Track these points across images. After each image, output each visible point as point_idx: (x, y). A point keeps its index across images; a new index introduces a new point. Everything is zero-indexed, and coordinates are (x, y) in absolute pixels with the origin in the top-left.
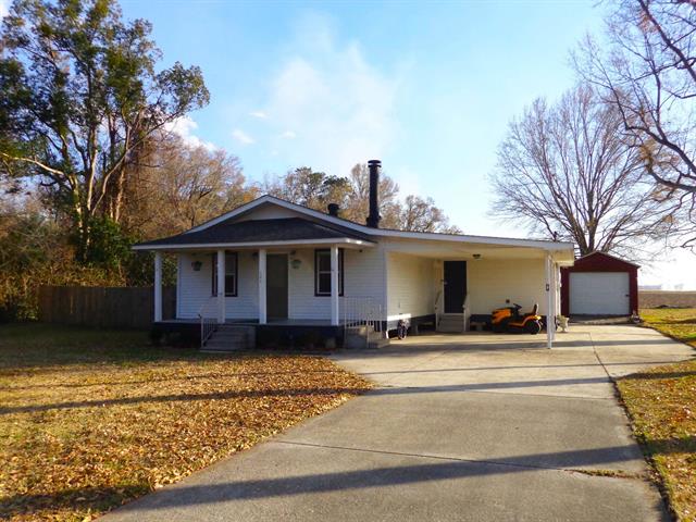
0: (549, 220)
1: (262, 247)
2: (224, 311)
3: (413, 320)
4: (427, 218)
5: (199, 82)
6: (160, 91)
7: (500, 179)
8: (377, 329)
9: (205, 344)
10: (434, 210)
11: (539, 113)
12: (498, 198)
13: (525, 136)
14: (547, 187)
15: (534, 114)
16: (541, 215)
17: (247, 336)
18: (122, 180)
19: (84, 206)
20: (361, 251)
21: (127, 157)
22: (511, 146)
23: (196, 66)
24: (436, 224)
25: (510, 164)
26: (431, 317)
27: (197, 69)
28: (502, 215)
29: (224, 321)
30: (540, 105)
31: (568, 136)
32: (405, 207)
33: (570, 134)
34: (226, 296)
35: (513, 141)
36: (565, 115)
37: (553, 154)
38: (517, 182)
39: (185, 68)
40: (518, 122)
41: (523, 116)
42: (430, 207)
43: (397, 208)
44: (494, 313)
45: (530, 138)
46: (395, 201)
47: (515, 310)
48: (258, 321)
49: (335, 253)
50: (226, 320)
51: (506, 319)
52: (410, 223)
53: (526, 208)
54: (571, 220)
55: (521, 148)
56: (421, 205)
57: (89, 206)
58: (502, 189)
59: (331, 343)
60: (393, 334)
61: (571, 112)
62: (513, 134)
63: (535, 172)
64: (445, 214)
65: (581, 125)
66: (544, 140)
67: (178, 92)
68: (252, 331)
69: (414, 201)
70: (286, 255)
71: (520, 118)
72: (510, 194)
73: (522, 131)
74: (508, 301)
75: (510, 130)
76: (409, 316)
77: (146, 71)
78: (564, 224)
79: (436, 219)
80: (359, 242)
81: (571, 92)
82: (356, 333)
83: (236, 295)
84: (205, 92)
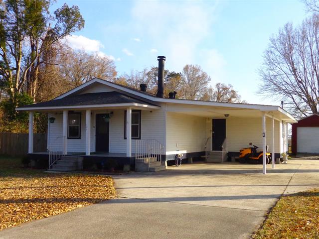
0: (294, 96)
1: (88, 108)
2: (66, 147)
3: (188, 155)
4: (228, 96)
5: (78, 15)
6: (57, 20)
7: (265, 71)
8: (158, 160)
9: (51, 167)
10: (233, 91)
11: (288, 32)
12: (263, 83)
13: (280, 47)
14: (293, 76)
15: (285, 33)
16: (290, 94)
17: (76, 163)
18: (37, 72)
19: (15, 87)
20: (151, 112)
21: (41, 60)
22: (272, 52)
23: (75, 5)
24: (233, 100)
25: (271, 63)
26: (203, 153)
27: (77, 8)
28: (266, 93)
29: (66, 154)
30: (289, 27)
31: (305, 45)
32: (215, 90)
33: (307, 44)
34: (68, 138)
35: (273, 49)
36: (304, 32)
37: (296, 56)
38: (275, 74)
39: (69, 7)
40: (275, 38)
41: (278, 35)
42: (230, 90)
43: (211, 90)
44: (241, 151)
45: (283, 47)
46: (208, 86)
47: (254, 149)
48: (85, 154)
49: (130, 112)
50: (68, 152)
51: (248, 155)
52: (218, 99)
53: (280, 89)
54: (307, 95)
55: (277, 53)
56: (225, 89)
57: (17, 87)
58: (266, 77)
59: (127, 167)
60: (171, 163)
61: (308, 31)
62: (272, 45)
63: (286, 68)
64: (238, 94)
65: (314, 39)
66: (291, 48)
67: (67, 21)
68: (80, 160)
69: (221, 86)
70: (108, 114)
71: (276, 36)
72: (271, 81)
73: (278, 43)
74: (251, 144)
75: (271, 42)
76: (185, 152)
77: (44, 9)
78: (304, 99)
79: (233, 96)
80: (145, 106)
81: (308, 19)
82: (141, 162)
83: (80, 138)
84: (83, 21)
